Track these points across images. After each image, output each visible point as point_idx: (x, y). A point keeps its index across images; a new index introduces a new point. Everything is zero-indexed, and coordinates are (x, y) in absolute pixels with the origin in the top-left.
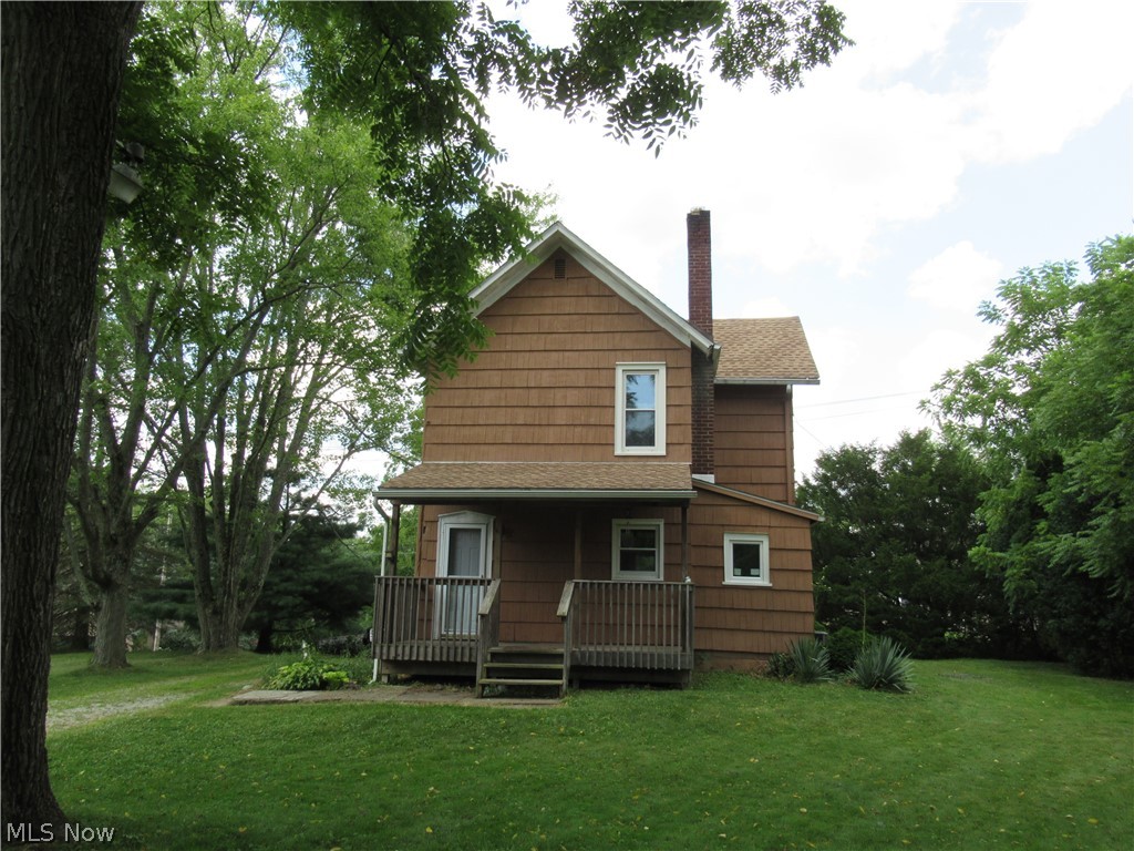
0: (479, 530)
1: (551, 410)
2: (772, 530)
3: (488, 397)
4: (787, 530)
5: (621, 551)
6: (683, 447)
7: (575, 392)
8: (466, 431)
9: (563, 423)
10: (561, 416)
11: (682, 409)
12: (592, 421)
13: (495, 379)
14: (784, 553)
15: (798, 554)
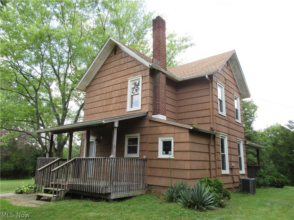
0: (93, 142)
1: (112, 99)
2: (175, 134)
3: (98, 98)
4: (180, 134)
5: (128, 146)
6: (146, 106)
7: (117, 92)
8: (93, 110)
9: (114, 103)
10: (114, 101)
11: (147, 91)
12: (122, 101)
13: (99, 92)
14: (179, 144)
15: (184, 144)
